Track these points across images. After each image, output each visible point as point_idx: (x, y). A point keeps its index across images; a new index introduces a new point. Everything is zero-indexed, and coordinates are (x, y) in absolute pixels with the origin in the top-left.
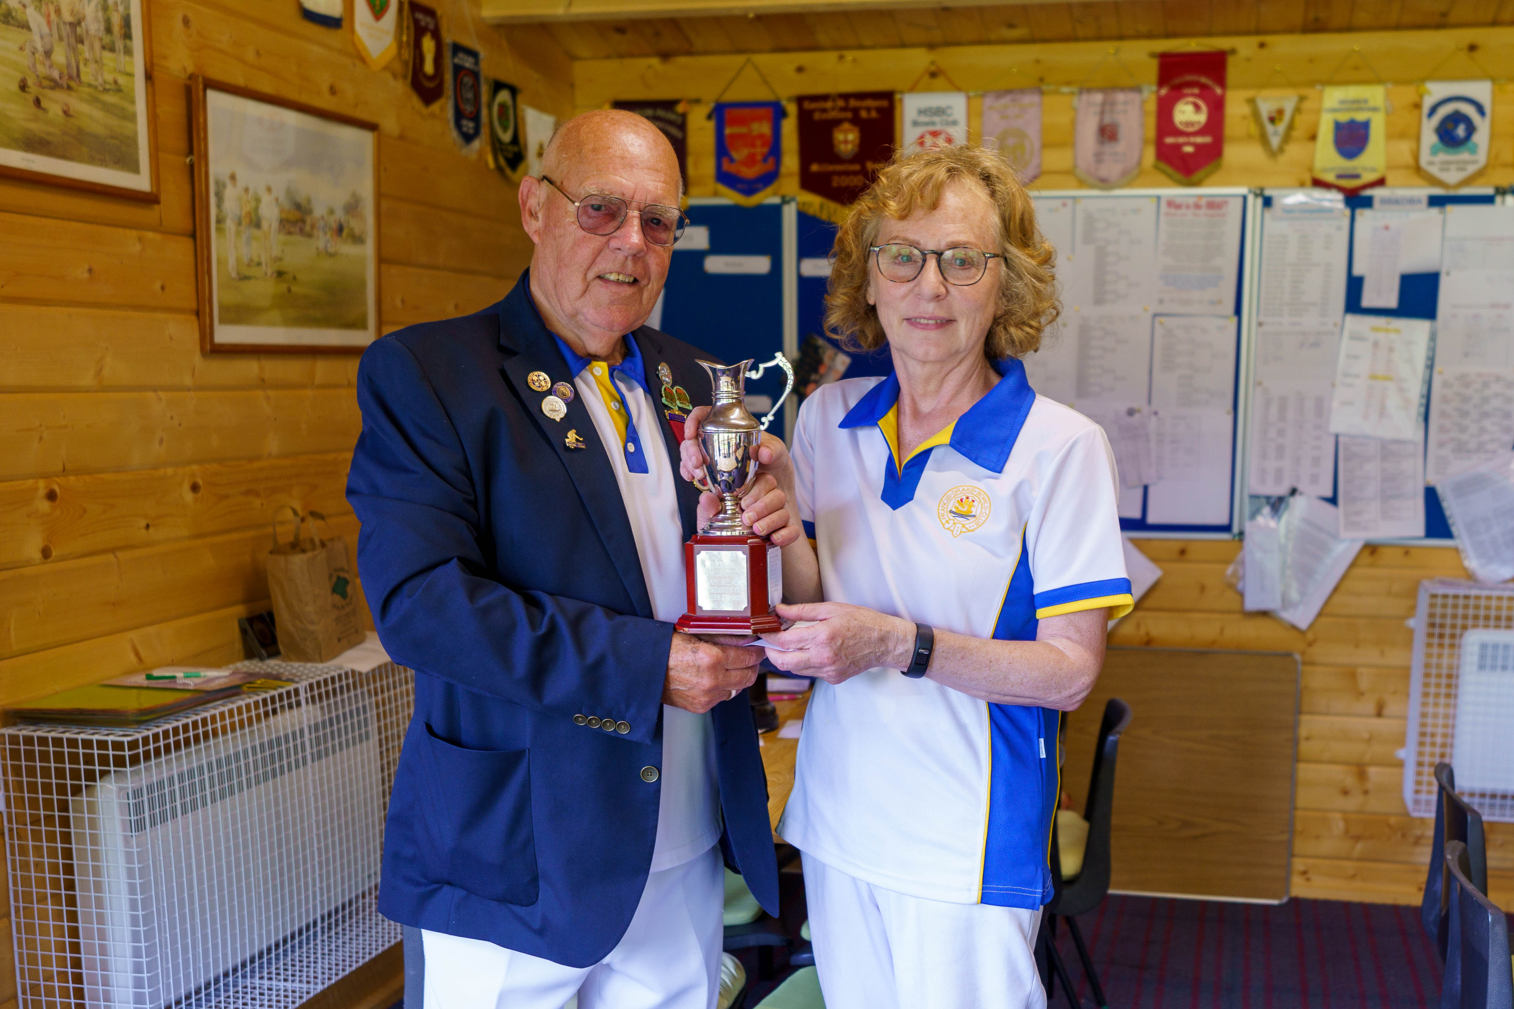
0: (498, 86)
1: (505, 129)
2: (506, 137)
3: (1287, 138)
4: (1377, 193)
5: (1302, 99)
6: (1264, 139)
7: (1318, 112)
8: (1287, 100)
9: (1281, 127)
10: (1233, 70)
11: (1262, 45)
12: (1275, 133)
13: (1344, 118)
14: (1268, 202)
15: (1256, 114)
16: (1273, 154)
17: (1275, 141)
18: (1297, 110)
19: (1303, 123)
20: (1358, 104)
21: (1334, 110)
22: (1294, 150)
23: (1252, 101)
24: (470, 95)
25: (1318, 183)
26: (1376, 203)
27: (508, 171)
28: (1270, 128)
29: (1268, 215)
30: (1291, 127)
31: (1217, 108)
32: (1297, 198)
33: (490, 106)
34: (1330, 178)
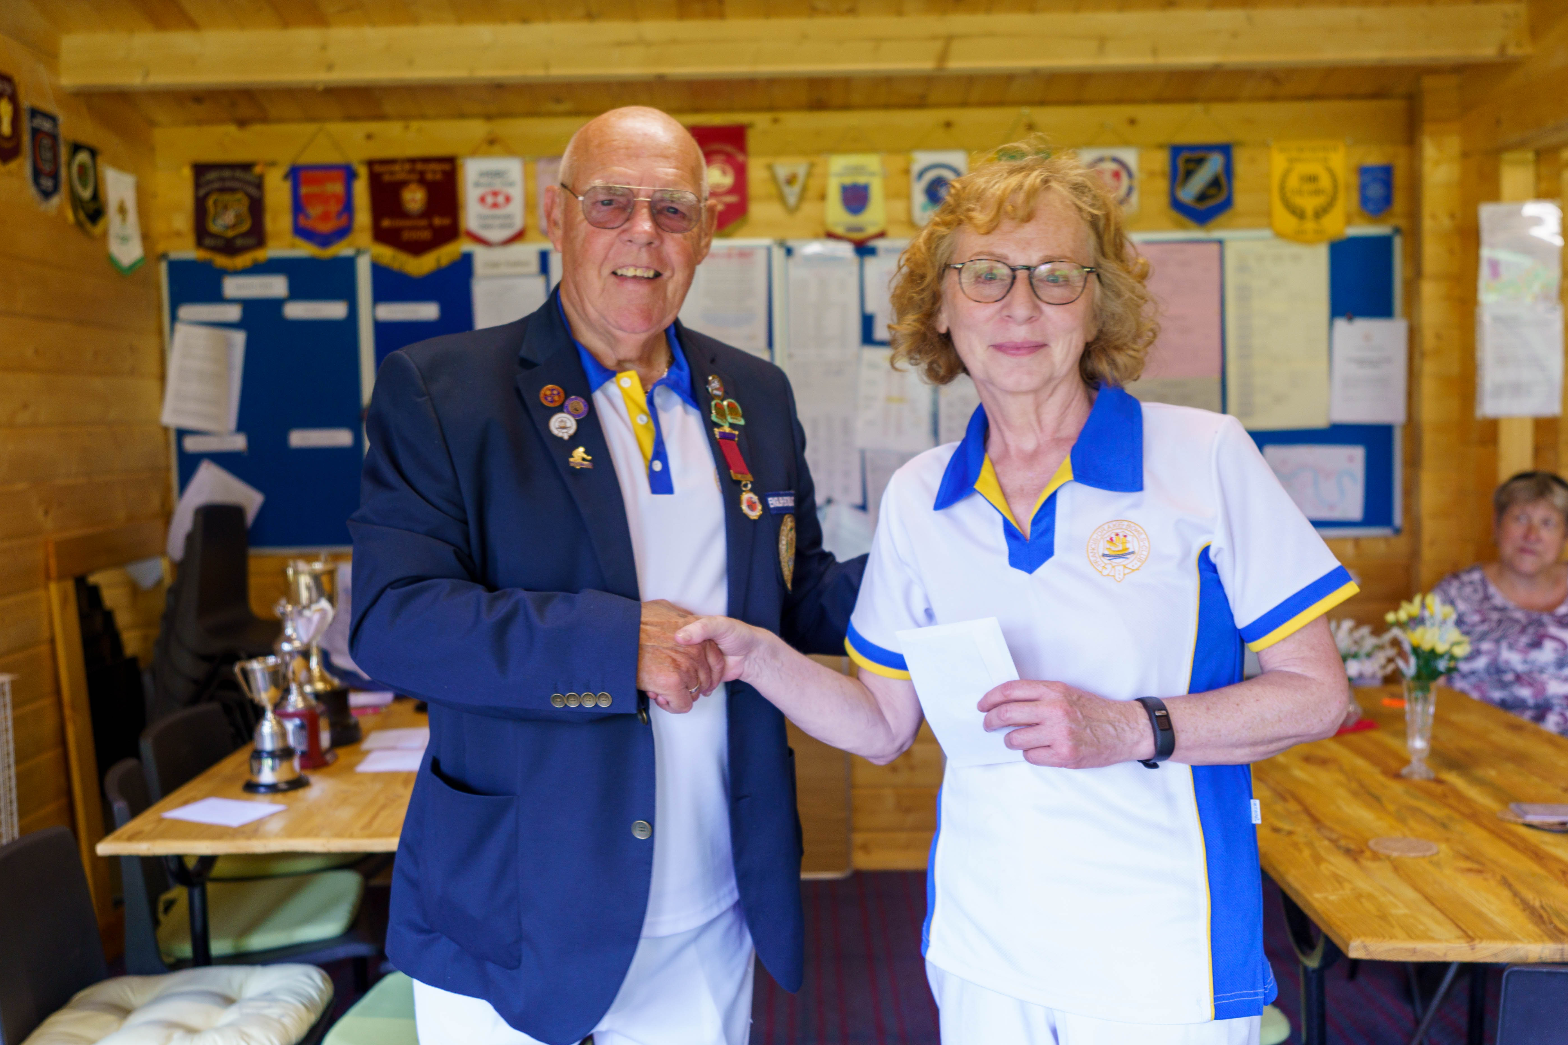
0: (76, 148)
1: (85, 185)
2: (86, 194)
3: (802, 197)
4: (880, 244)
5: (812, 165)
6: (782, 198)
7: (825, 176)
8: (799, 166)
9: (796, 188)
10: (753, 140)
11: (776, 121)
12: (792, 194)
13: (848, 181)
14: (789, 252)
15: (774, 178)
16: (792, 211)
17: (792, 200)
18: (809, 175)
19: (814, 184)
20: (859, 170)
21: (840, 175)
22: (809, 209)
23: (770, 167)
24: (48, 155)
25: (831, 236)
26: (881, 252)
27: (88, 225)
28: (787, 190)
29: (792, 262)
30: (804, 189)
31: (741, 172)
32: (814, 248)
33: (69, 165)
34: (840, 230)
